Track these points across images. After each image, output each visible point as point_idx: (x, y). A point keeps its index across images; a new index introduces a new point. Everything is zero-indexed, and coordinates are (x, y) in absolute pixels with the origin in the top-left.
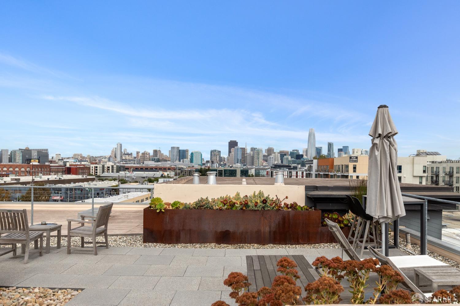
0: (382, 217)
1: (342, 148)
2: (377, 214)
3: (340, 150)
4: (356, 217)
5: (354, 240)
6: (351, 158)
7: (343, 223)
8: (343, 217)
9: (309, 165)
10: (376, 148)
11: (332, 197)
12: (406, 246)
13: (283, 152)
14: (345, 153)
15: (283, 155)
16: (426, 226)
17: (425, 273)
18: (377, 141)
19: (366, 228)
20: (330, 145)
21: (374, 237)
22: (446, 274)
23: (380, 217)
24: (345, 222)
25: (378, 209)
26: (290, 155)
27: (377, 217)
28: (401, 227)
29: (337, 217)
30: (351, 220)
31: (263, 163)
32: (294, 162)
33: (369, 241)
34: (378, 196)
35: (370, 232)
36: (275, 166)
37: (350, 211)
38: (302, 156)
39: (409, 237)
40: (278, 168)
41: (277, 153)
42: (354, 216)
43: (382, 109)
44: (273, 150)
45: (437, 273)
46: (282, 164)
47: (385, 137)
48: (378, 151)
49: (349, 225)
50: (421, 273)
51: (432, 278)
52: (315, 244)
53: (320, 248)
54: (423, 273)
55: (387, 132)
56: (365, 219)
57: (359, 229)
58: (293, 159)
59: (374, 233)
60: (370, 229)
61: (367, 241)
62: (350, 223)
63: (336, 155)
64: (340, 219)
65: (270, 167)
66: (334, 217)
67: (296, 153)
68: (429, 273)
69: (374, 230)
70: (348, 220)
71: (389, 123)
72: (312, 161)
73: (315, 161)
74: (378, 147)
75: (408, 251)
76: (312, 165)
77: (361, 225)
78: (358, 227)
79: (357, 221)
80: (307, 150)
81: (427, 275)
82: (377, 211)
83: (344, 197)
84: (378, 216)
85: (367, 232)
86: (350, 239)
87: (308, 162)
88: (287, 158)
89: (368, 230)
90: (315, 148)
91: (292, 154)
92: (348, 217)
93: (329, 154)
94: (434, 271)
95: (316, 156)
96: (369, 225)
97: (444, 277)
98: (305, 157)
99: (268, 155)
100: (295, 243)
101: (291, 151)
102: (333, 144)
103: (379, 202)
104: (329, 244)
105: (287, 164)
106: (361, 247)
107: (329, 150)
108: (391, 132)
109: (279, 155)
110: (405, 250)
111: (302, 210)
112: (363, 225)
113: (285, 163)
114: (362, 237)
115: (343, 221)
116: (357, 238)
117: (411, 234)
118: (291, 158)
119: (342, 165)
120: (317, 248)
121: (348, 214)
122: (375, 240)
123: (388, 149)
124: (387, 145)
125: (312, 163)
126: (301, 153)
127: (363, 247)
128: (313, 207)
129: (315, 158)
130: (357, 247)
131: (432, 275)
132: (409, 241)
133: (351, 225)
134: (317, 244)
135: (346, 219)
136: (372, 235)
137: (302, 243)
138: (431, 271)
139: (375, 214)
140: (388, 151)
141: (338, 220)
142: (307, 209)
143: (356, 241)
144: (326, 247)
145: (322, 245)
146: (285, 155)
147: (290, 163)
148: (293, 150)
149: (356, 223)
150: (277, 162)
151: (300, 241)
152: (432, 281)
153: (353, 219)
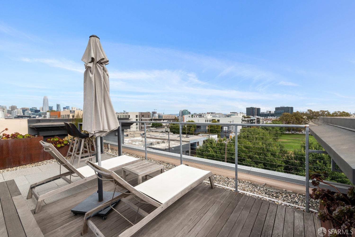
0: (98, 132)
1: (65, 107)
2: (93, 130)
3: (64, 108)
4: (74, 138)
5: (72, 154)
6: (71, 111)
7: (63, 143)
8: (63, 139)
9: (44, 115)
10: (89, 71)
11: (53, 126)
12: (107, 151)
13: (25, 109)
14: (68, 109)
15: (24, 110)
16: (121, 138)
17: (131, 169)
18: (91, 65)
19: (82, 144)
20: (58, 106)
21: (88, 150)
22: (143, 166)
23: (96, 132)
24: (65, 143)
25: (93, 125)
26: (30, 110)
27: (93, 133)
28: (104, 141)
29: (58, 140)
30: (70, 140)
31: (7, 115)
32: (33, 114)
33: (84, 152)
34: (93, 114)
35: (84, 146)
36: (18, 116)
37: (68, 134)
38: (39, 111)
39: (109, 145)
40: (21, 118)
41: (19, 109)
42: (72, 137)
43: (94, 38)
44: (16, 107)
45: (138, 166)
46: (24, 116)
47: (98, 62)
48: (92, 74)
49: (69, 144)
50: (128, 170)
51: (137, 172)
52: (38, 162)
53: (43, 164)
54: (129, 170)
55: (100, 58)
56: (80, 138)
57: (76, 146)
58: (33, 112)
59: (87, 147)
60: (85, 144)
61: (82, 153)
62: (69, 143)
63: (62, 109)
64: (61, 141)
65: (14, 117)
66: (55, 140)
67: (34, 109)
68: (133, 168)
69: (87, 144)
70: (68, 141)
71: (101, 51)
72: (46, 113)
73: (48, 114)
74: (92, 70)
75: (109, 154)
76: (46, 115)
77: (77, 143)
78: (75, 145)
79: (74, 140)
80: (43, 108)
81: (132, 170)
82: (93, 127)
83: (63, 126)
84: (94, 131)
85: (82, 147)
86: (69, 153)
87: (43, 114)
88: (28, 112)
89: (83, 146)
90: (48, 107)
91: (31, 110)
92: (67, 139)
93: (58, 110)
94: (136, 166)
95: (49, 110)
96: (84, 142)
97: (144, 169)
98: (41, 111)
99: (12, 110)
100: (17, 165)
101: (31, 108)
102: (60, 105)
103: (94, 119)
104: (51, 160)
105: (28, 116)
106: (78, 158)
107: (57, 108)
108: (103, 59)
109: (21, 110)
110: (108, 154)
111: (24, 138)
112: (79, 142)
113: (26, 114)
114: (79, 150)
115: (63, 142)
116: (75, 152)
117: (111, 144)
118: (31, 112)
119: (66, 115)
120: (40, 165)
121: (68, 137)
122: (88, 151)
123: (102, 72)
124: (100, 69)
125: (46, 114)
126: (38, 109)
127: (80, 158)
128: (37, 135)
129: (48, 111)
130: (75, 158)
131: (136, 170)
132: (109, 147)
133: (70, 144)
134: (40, 162)
135: (65, 140)
136: (86, 148)
137: (25, 164)
138: (134, 167)
139: (91, 130)
140: (102, 74)
141: (59, 142)
142: (28, 137)
143: (74, 154)
144: (49, 163)
145: (45, 162)
146: (27, 110)
147: (31, 115)
148: (32, 108)
149: (73, 142)
150: (20, 114)
151: (22, 163)
152: (138, 174)
153: (71, 140)
